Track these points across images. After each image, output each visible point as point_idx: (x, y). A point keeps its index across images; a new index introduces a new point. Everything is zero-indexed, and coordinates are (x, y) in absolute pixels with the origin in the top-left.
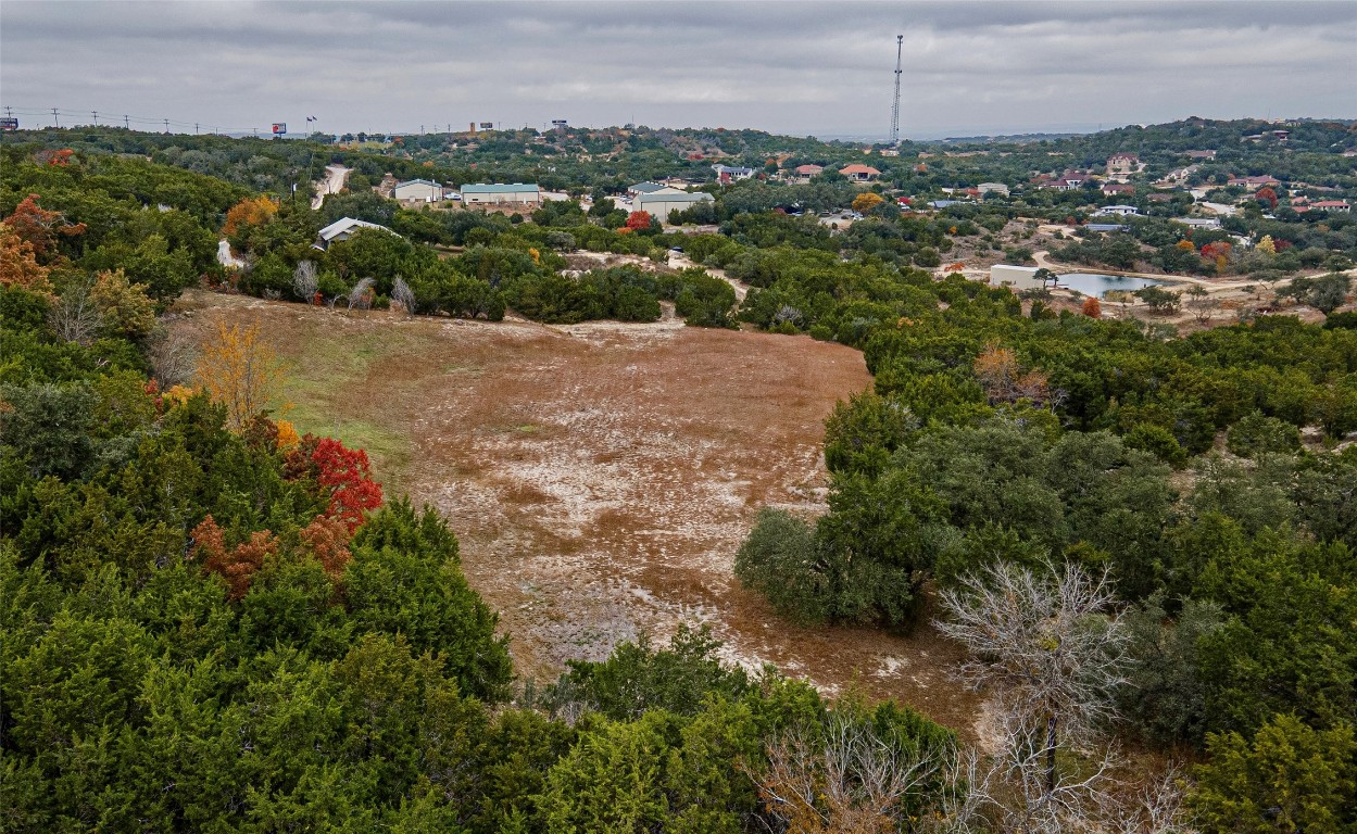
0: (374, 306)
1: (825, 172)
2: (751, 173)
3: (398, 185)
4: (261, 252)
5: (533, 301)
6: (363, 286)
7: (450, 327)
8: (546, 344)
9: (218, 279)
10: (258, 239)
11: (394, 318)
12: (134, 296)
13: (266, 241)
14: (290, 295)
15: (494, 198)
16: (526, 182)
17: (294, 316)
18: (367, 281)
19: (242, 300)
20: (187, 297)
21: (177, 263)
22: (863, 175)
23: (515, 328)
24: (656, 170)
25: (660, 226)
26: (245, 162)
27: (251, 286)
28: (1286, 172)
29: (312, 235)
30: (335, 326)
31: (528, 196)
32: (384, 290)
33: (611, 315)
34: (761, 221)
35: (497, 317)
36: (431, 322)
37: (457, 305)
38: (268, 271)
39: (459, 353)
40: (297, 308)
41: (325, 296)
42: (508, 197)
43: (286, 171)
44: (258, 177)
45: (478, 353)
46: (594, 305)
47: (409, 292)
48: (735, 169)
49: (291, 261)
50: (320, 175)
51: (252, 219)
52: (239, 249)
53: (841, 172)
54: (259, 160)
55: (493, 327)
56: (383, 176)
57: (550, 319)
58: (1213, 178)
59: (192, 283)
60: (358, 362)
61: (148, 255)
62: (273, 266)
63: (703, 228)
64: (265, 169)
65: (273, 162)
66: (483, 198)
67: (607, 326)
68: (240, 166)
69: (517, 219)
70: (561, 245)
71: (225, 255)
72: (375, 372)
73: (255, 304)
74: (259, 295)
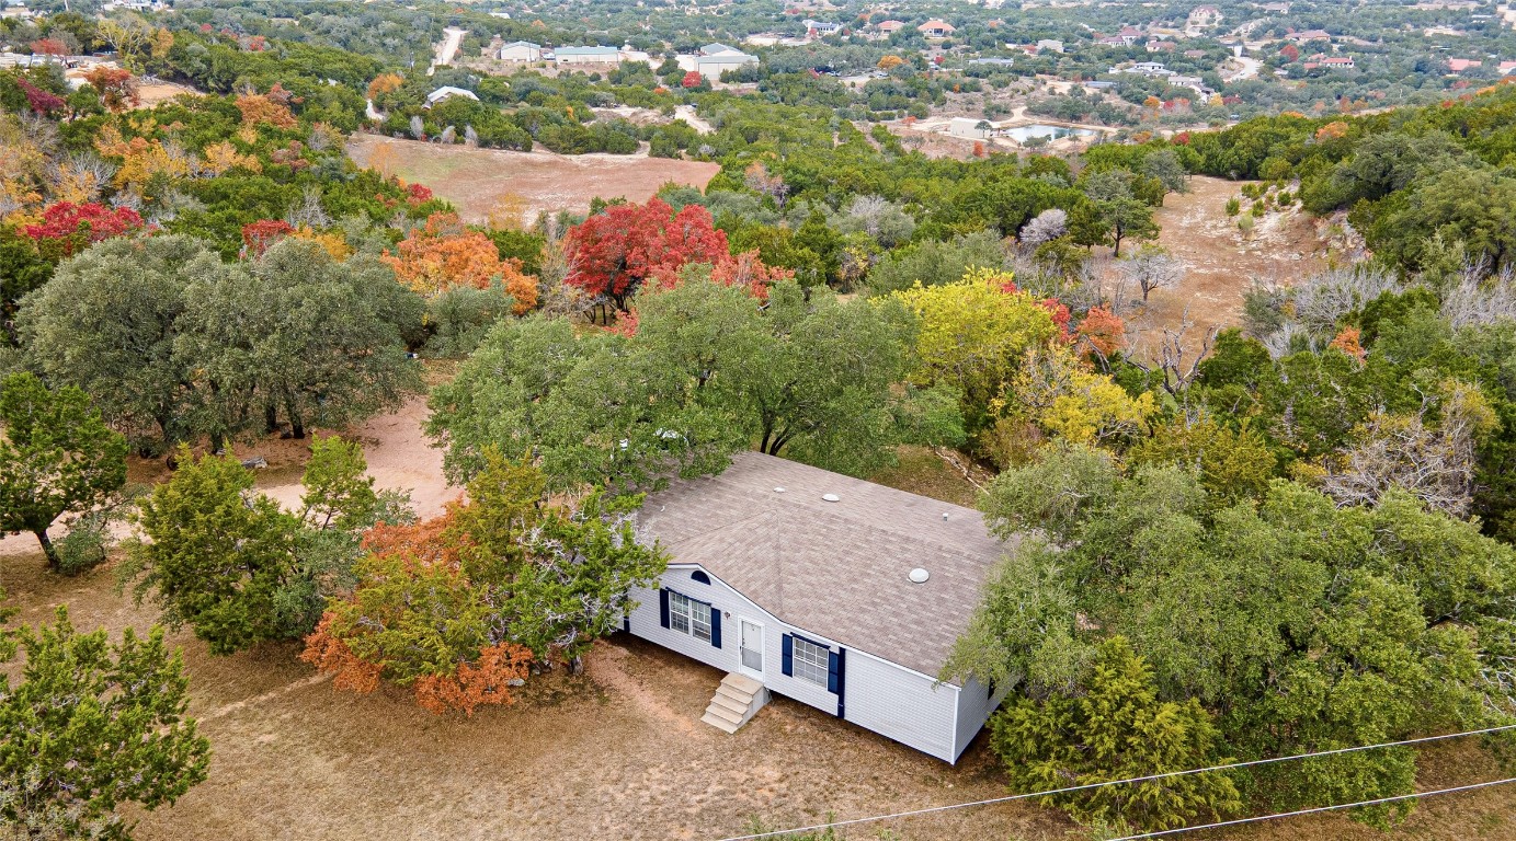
0: (456, 142)
1: (904, 28)
2: (838, 28)
3: (506, 46)
4: (391, 110)
5: (554, 141)
6: (449, 131)
7: (499, 154)
8: (553, 164)
9: (368, 126)
10: (390, 101)
11: (468, 149)
12: (335, 133)
13: (395, 103)
14: (409, 135)
15: (581, 58)
16: (608, 44)
17: (411, 147)
18: (452, 127)
19: (384, 138)
20: (354, 135)
21: (348, 117)
22: (939, 31)
23: (540, 155)
24: (753, 25)
25: (709, 85)
26: (376, 26)
27: (388, 130)
28: (1339, 27)
29: (423, 99)
30: (433, 153)
31: (609, 58)
32: (460, 132)
33: (603, 149)
34: (791, 80)
35: (528, 149)
36: (486, 151)
37: (503, 142)
38: (396, 122)
39: (500, 168)
40: (412, 143)
41: (428, 136)
42: (592, 58)
43: (410, 35)
44: (388, 41)
45: (512, 168)
46: (594, 143)
47: (475, 135)
48: (823, 25)
49: (409, 116)
50: (438, 37)
51: (385, 89)
52: (379, 108)
53: (920, 28)
54: (388, 25)
55: (524, 155)
56: (492, 38)
57: (566, 151)
58: (1272, 32)
59: (356, 129)
60: (444, 170)
61: (334, 114)
62: (399, 118)
63: (745, 85)
64: (393, 34)
65: (399, 27)
66: (572, 59)
67: (599, 156)
68: (372, 31)
69: (596, 78)
70: (604, 102)
71: (371, 113)
72: (454, 176)
73: (390, 140)
74: (392, 136)
